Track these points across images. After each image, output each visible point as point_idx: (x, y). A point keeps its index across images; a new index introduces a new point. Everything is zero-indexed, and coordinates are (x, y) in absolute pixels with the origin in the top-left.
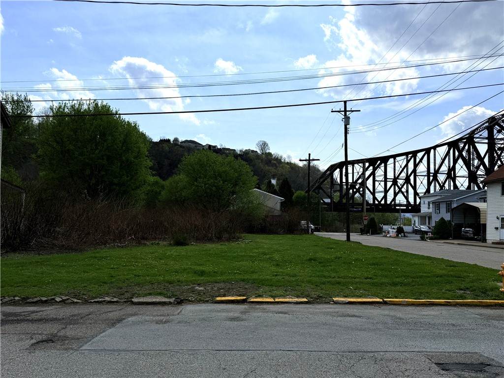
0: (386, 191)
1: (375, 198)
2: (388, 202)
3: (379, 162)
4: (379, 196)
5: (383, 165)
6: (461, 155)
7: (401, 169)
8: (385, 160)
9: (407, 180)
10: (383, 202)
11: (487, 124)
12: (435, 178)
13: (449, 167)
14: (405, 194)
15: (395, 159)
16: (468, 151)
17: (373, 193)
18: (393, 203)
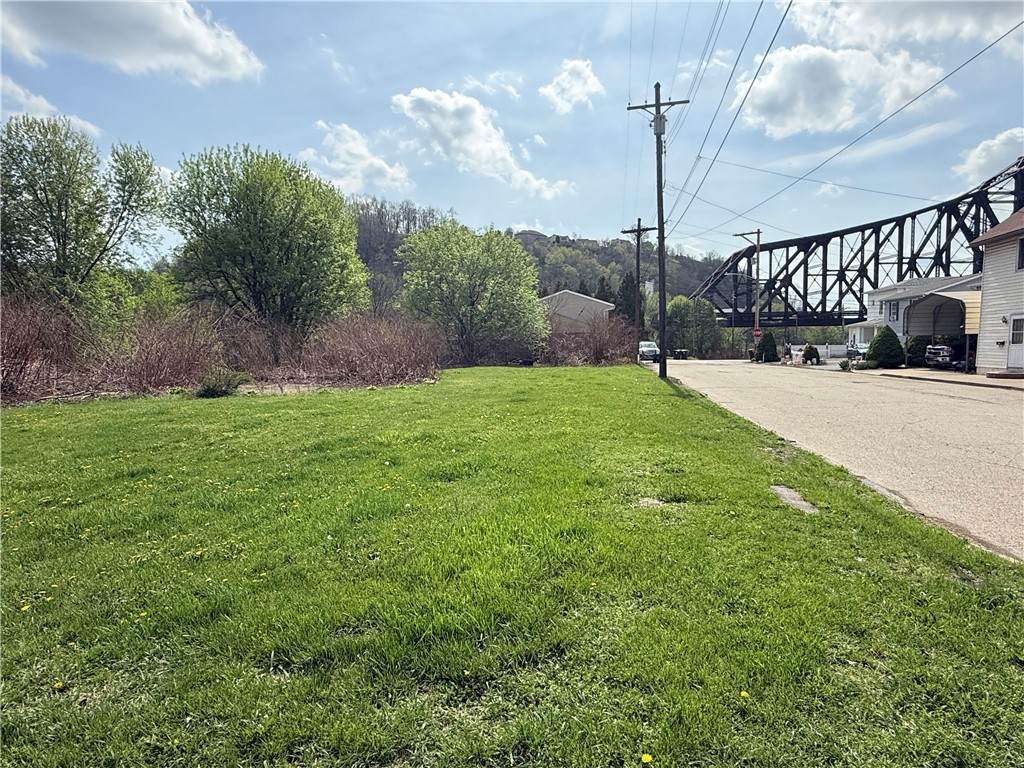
0: (825, 293)
1: (806, 304)
2: (828, 309)
3: (815, 244)
4: (814, 300)
5: (821, 248)
6: (961, 226)
7: (852, 254)
8: (824, 240)
9: (862, 272)
10: (819, 309)
11: (1015, 169)
12: (913, 267)
13: (938, 246)
14: (858, 294)
15: (842, 238)
16: (976, 218)
17: (804, 297)
18: (836, 310)
